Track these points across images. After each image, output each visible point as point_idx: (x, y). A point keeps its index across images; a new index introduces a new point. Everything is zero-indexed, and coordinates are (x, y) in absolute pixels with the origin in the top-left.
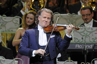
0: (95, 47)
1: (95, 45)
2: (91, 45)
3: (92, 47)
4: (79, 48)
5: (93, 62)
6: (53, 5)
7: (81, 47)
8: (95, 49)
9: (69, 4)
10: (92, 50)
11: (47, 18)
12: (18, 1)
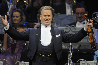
0: (80, 47)
1: (80, 45)
2: (76, 45)
3: (77, 47)
4: (64, 48)
5: (79, 62)
6: (37, 5)
7: (66, 47)
8: (80, 49)
9: (54, 4)
10: (78, 50)
11: (47, 16)
12: (3, 1)
